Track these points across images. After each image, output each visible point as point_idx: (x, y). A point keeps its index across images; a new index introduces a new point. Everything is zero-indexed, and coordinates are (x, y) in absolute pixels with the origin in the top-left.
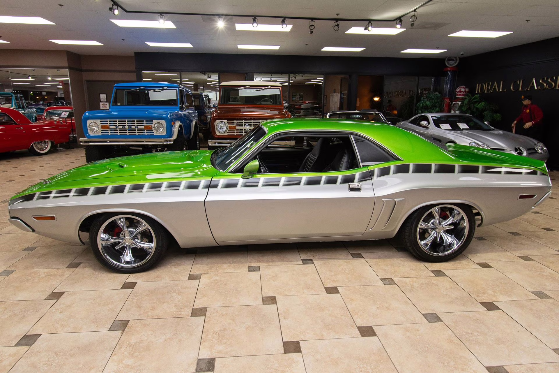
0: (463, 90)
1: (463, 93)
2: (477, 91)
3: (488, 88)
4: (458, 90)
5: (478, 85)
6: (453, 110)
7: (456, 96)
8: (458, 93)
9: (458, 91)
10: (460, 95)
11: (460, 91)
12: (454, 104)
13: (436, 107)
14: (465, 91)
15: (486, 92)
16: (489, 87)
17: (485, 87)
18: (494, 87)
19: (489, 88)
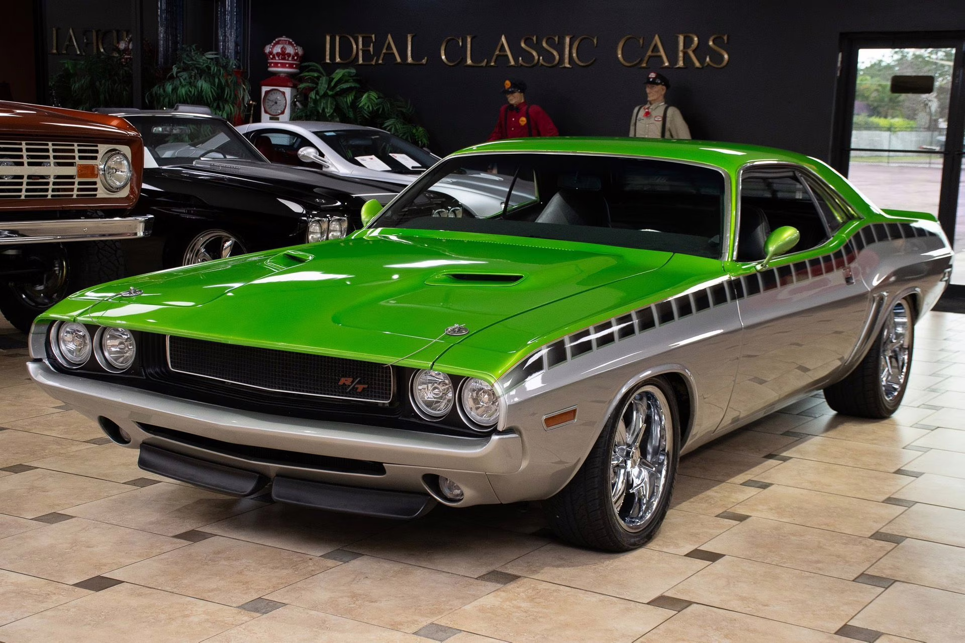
0: (290, 50)
1: (290, 59)
2: (328, 57)
3: (366, 52)
4: (278, 49)
5: (328, 38)
6: (266, 112)
7: (268, 67)
8: (277, 60)
9: (278, 54)
10: (283, 65)
11: (283, 55)
12: (267, 93)
13: (226, 101)
14: (296, 54)
15: (361, 61)
16: (370, 47)
17: (357, 46)
18: (387, 49)
19: (369, 50)
